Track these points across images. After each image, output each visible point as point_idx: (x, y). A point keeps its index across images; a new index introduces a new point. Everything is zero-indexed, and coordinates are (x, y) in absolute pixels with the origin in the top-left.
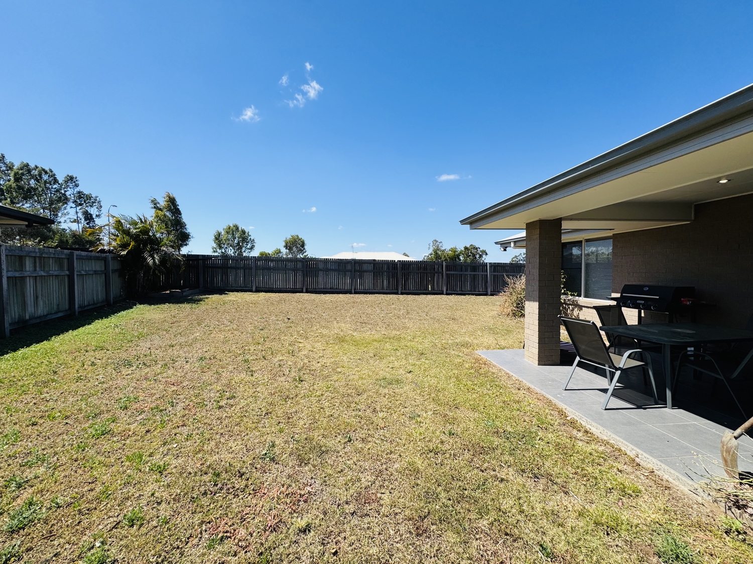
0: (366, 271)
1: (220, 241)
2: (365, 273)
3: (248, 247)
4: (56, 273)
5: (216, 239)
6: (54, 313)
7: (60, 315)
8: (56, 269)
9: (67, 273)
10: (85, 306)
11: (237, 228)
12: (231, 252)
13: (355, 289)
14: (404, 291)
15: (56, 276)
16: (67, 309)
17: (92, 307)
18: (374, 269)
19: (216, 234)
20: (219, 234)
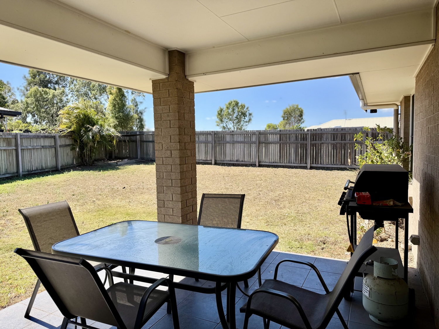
0: (271, 143)
1: (221, 116)
2: (270, 145)
3: (246, 120)
4: (3, 148)
5: (219, 114)
6: (3, 174)
7: (7, 176)
8: (5, 145)
9: (14, 148)
10: (33, 171)
11: (237, 104)
12: (231, 126)
13: (259, 162)
14: (314, 165)
15: (4, 150)
16: (15, 172)
17: (39, 171)
18: (280, 140)
19: (219, 110)
20: (221, 110)
